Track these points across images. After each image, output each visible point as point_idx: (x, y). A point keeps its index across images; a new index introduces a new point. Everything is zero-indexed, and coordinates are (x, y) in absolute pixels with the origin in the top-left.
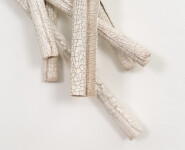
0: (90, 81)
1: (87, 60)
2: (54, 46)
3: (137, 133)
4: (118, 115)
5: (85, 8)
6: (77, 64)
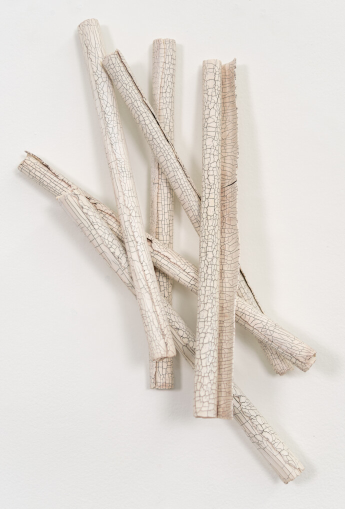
0: (223, 394)
1: (220, 362)
2: (171, 342)
3: (295, 473)
5: (216, 284)
6: (204, 370)
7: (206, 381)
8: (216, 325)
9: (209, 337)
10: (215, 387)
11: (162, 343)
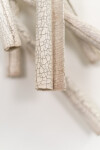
0: (57, 72)
2: (17, 36)
4: (84, 110)
6: (42, 54)
7: (45, 61)
8: (50, 22)
9: (45, 30)
10: (51, 67)
11: (11, 36)
